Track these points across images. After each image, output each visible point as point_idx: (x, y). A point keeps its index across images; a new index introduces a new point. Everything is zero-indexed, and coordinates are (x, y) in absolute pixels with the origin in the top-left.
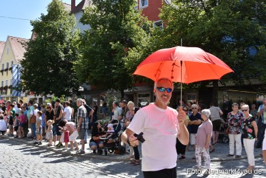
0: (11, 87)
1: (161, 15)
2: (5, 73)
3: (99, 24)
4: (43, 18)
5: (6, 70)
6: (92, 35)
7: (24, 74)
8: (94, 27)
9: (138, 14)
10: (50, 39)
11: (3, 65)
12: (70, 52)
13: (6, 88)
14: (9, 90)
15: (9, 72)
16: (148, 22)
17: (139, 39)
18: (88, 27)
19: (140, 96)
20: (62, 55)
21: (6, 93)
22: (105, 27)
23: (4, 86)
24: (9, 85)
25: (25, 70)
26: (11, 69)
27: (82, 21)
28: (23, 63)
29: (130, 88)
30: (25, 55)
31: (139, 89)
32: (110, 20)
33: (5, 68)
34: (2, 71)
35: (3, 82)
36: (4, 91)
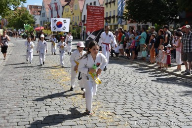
0: (114, 17)
2: (109, 5)
5: (110, 3)
7: (129, 4)
13: (110, 18)
14: (112, 20)
15: (112, 4)
21: (110, 22)
23: (108, 16)
24: (112, 16)
26: (114, 2)
33: (109, 1)
34: (106, 4)
35: (107, 13)
36: (108, 20)
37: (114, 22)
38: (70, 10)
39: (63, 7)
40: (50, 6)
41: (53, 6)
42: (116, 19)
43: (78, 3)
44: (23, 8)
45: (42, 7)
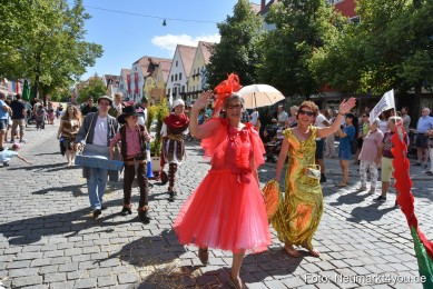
1: (358, 8)
2: (196, 78)
3: (285, 22)
4: (229, 19)
5: (198, 75)
6: (277, 35)
7: (209, 78)
8: (279, 26)
9: (330, 10)
10: (235, 43)
11: (195, 70)
12: (256, 56)
13: (197, 92)
15: (200, 77)
16: (342, 18)
17: (329, 38)
18: (273, 27)
19: (329, 102)
20: (246, 58)
22: (291, 26)
23: (195, 90)
27: (267, 21)
28: (209, 67)
29: (316, 93)
30: (211, 59)
31: (328, 94)
32: (297, 17)
33: (196, 73)
34: (193, 76)
35: (194, 87)
36: (195, 95)
38: (153, 82)
39: (145, 78)
40: (128, 76)
41: (133, 77)
43: (162, 75)
44: (96, 77)
45: (121, 77)
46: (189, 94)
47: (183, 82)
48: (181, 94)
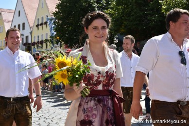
0: (47, 40)
2: (40, 27)
5: (42, 24)
11: (39, 19)
13: (42, 42)
14: (44, 45)
15: (44, 26)
21: (42, 47)
23: (40, 40)
24: (44, 40)
25: (59, 22)
26: (46, 23)
30: (58, 6)
33: (40, 22)
34: (37, 26)
35: (38, 36)
36: (40, 45)
37: (47, 47)
42: (48, 43)
43: (4, 25)
46: (34, 44)
47: (26, 32)
48: (24, 45)
